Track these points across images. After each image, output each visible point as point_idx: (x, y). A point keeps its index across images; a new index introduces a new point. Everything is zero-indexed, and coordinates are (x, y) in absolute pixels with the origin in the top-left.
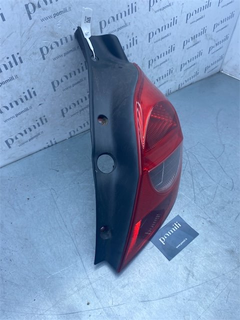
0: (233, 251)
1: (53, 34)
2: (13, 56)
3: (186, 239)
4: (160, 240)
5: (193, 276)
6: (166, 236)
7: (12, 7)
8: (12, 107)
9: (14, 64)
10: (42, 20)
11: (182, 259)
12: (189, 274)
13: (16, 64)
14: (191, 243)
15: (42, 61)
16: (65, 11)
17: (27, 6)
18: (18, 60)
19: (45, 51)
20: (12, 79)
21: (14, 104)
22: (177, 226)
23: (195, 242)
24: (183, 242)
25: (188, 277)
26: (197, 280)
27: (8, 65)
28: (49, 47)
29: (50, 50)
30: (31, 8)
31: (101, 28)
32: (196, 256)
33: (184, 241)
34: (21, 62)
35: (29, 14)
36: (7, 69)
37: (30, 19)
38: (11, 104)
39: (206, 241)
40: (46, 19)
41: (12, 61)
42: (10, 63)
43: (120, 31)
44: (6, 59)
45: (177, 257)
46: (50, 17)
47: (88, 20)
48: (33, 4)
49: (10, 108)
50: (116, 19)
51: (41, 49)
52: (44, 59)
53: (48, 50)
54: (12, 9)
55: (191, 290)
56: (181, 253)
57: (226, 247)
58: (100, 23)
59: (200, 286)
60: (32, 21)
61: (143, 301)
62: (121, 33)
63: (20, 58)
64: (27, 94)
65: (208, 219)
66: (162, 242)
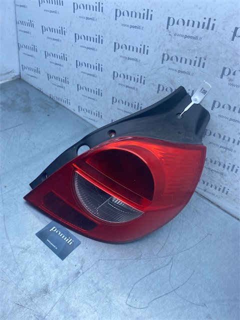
0: (46, 292)
1: (172, 82)
2: (141, 76)
3: (56, 248)
4: (54, 227)
5: (22, 252)
6: (58, 232)
7: (155, 50)
8: (125, 104)
9: (139, 81)
10: (169, 69)
11: (37, 244)
12: (24, 249)
13: (141, 82)
14: (54, 253)
15: (156, 93)
16: (189, 73)
17: (164, 55)
18: (142, 81)
19: (161, 88)
20: (134, 88)
21: (127, 104)
22: (70, 241)
23: (55, 256)
24: (53, 245)
25: (21, 248)
26: (18, 255)
27: (136, 79)
28: (165, 88)
29: (165, 90)
30: (166, 57)
31: (213, 106)
32: (40, 256)
33: (55, 247)
34: (144, 84)
35: (163, 59)
36: (134, 81)
37: (162, 63)
38: (125, 102)
39: (57, 266)
40: (173, 70)
41: (139, 79)
42: (138, 79)
43: (232, 122)
44: (137, 75)
45: (39, 240)
46: (176, 70)
47: (204, 92)
48: (168, 56)
49: (124, 103)
50: (232, 109)
51: (159, 85)
52: (158, 93)
53: (163, 89)
54: (155, 51)
55: (11, 249)
56: (42, 243)
57: (51, 286)
58: (215, 102)
59: (13, 257)
60: (162, 65)
61: (4, 217)
62: (232, 125)
63: (144, 81)
64: (137, 104)
65: (81, 271)
66: (52, 229)
